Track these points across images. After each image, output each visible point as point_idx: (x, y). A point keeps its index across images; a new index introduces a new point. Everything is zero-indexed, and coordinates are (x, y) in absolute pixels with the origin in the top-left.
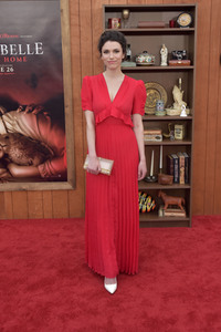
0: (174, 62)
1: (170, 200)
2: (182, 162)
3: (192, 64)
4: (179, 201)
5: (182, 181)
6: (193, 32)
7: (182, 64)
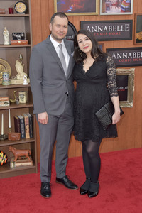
0: (15, 42)
1: (18, 153)
2: (27, 121)
3: (29, 43)
4: (26, 153)
5: (28, 136)
6: (28, 17)
7: (22, 43)
